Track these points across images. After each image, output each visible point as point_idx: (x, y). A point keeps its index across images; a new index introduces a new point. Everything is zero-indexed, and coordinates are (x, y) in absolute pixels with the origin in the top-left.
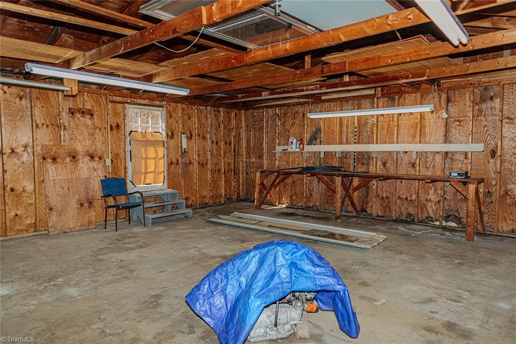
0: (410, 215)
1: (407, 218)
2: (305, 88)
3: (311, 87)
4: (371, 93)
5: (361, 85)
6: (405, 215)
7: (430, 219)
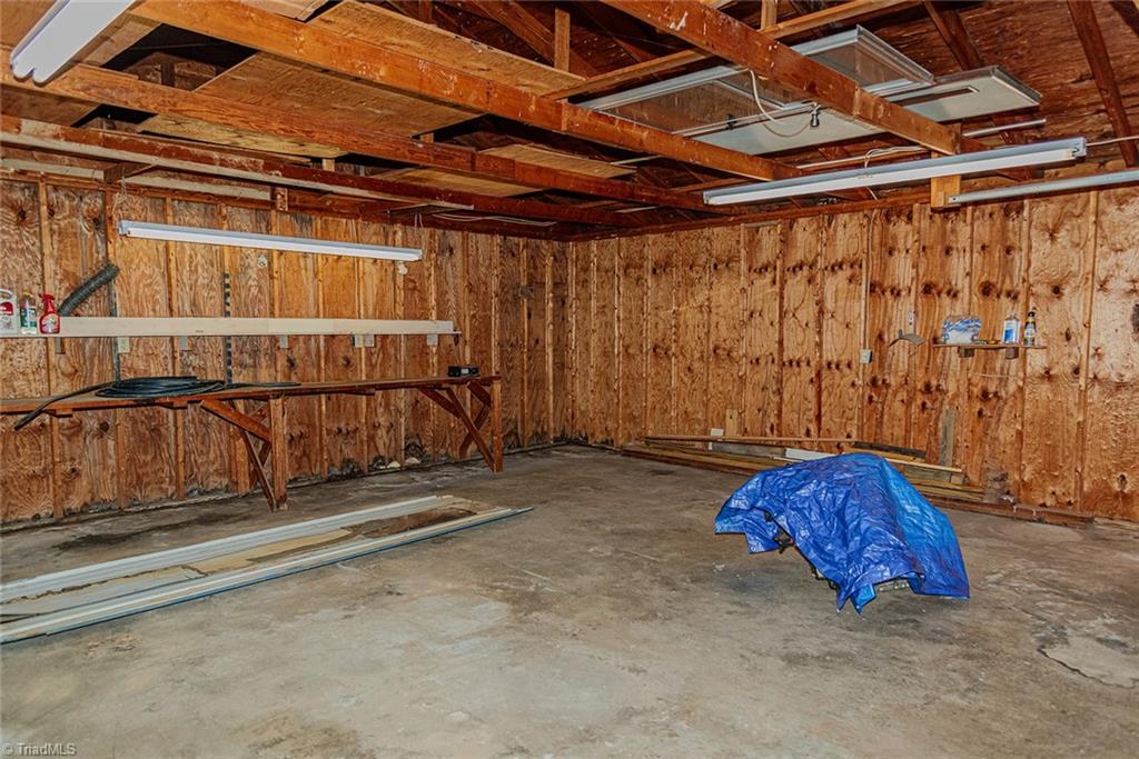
0: (347, 462)
1: (342, 469)
2: (216, 155)
3: (237, 159)
4: (262, 198)
5: (369, 189)
6: (338, 464)
7: (380, 461)
